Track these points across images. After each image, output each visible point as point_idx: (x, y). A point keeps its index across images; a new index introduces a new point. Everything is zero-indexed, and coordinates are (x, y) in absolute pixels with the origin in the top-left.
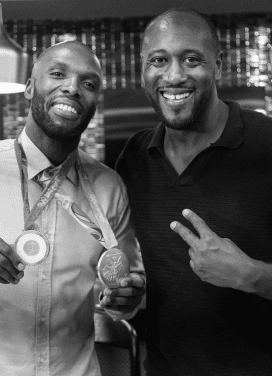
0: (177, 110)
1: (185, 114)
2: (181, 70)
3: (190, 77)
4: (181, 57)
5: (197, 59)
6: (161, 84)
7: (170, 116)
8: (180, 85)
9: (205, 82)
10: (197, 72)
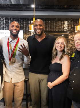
0: (39, 32)
1: (40, 33)
2: (39, 27)
3: (40, 28)
4: (39, 25)
5: (41, 26)
6: (36, 29)
7: (38, 33)
8: (39, 29)
9: (42, 29)
10: (41, 27)
